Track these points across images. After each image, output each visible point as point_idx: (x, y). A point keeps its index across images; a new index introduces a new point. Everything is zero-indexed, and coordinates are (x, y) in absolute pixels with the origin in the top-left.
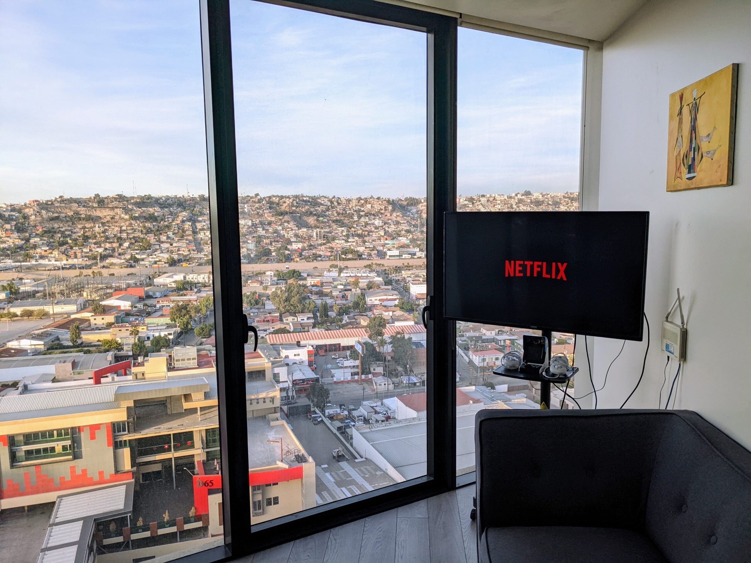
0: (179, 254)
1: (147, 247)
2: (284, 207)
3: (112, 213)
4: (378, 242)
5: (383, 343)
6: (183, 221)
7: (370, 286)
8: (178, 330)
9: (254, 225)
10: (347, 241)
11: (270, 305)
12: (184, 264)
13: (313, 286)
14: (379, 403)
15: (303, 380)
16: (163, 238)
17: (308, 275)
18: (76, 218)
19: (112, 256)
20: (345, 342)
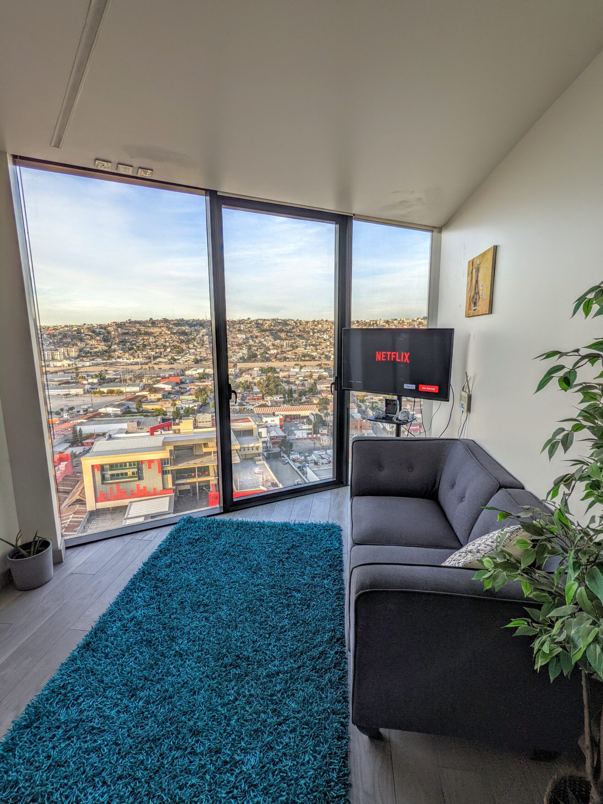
0: (201, 356)
1: (181, 351)
2: (266, 326)
3: (160, 330)
4: (325, 350)
5: (327, 415)
6: (203, 336)
7: (320, 378)
8: (200, 403)
9: (247, 338)
10: (305, 349)
11: (256, 389)
12: (204, 363)
13: (284, 377)
14: (324, 453)
15: (277, 437)
16: (191, 346)
17: (281, 370)
18: (139, 333)
19: (160, 357)
20: (303, 413)
